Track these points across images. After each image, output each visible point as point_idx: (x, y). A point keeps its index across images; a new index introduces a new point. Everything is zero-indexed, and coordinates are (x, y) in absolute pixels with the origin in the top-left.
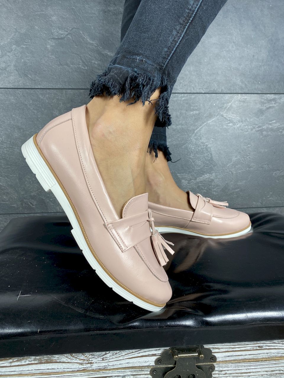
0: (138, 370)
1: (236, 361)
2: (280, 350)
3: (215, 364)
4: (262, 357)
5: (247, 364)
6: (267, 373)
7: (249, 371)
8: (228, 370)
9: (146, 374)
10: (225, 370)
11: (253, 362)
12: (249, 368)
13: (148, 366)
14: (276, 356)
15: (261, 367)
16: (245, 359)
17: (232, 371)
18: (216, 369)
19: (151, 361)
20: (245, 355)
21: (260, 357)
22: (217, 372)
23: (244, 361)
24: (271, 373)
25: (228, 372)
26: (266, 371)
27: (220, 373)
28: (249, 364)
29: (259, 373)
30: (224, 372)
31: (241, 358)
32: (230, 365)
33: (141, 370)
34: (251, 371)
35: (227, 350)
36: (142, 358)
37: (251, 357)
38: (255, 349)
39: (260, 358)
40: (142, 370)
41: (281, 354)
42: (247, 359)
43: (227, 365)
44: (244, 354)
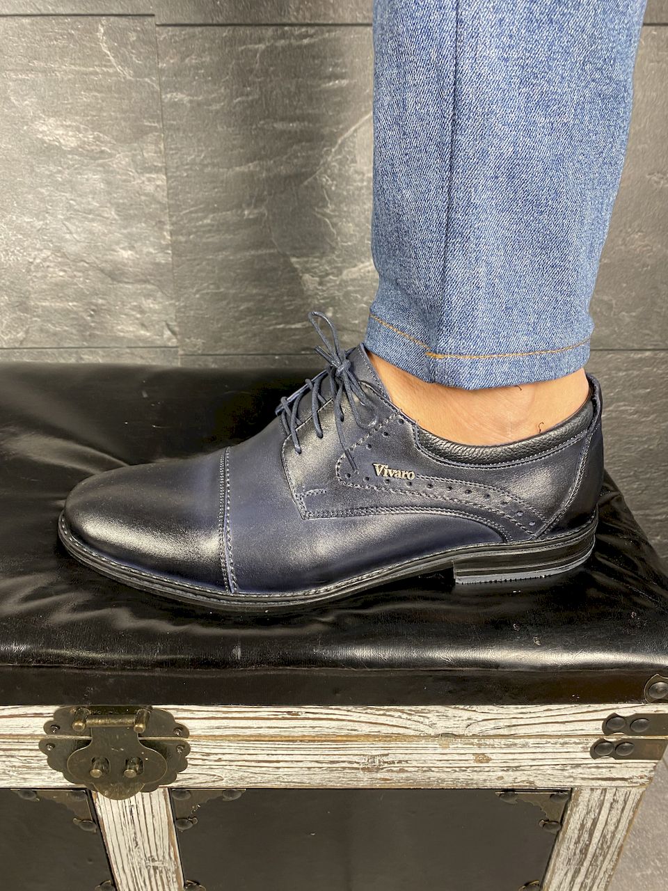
0: (10, 741)
1: (240, 738)
2: (345, 723)
3: (189, 741)
4: (300, 734)
5: (266, 746)
6: (320, 765)
7: (274, 758)
8: (224, 754)
9: (31, 750)
10: (216, 754)
11: (280, 743)
12: (273, 752)
13: (32, 736)
14: (334, 735)
15: (302, 752)
16: (260, 735)
17: (233, 756)
18: (193, 749)
19: (36, 727)
20: (258, 728)
21: (297, 733)
22: (197, 756)
23: (259, 738)
24: (330, 766)
25: (224, 757)
26: (317, 762)
27: (205, 758)
28: (273, 746)
29: (300, 765)
30: (215, 756)
31: (248, 732)
32: (227, 745)
33: (17, 741)
34: (280, 758)
35: (211, 716)
36: (12, 719)
37: (272, 732)
38: (280, 717)
39: (296, 735)
40: (20, 741)
41: (348, 730)
42: (265, 736)
43: (219, 744)
44: (255, 726)
